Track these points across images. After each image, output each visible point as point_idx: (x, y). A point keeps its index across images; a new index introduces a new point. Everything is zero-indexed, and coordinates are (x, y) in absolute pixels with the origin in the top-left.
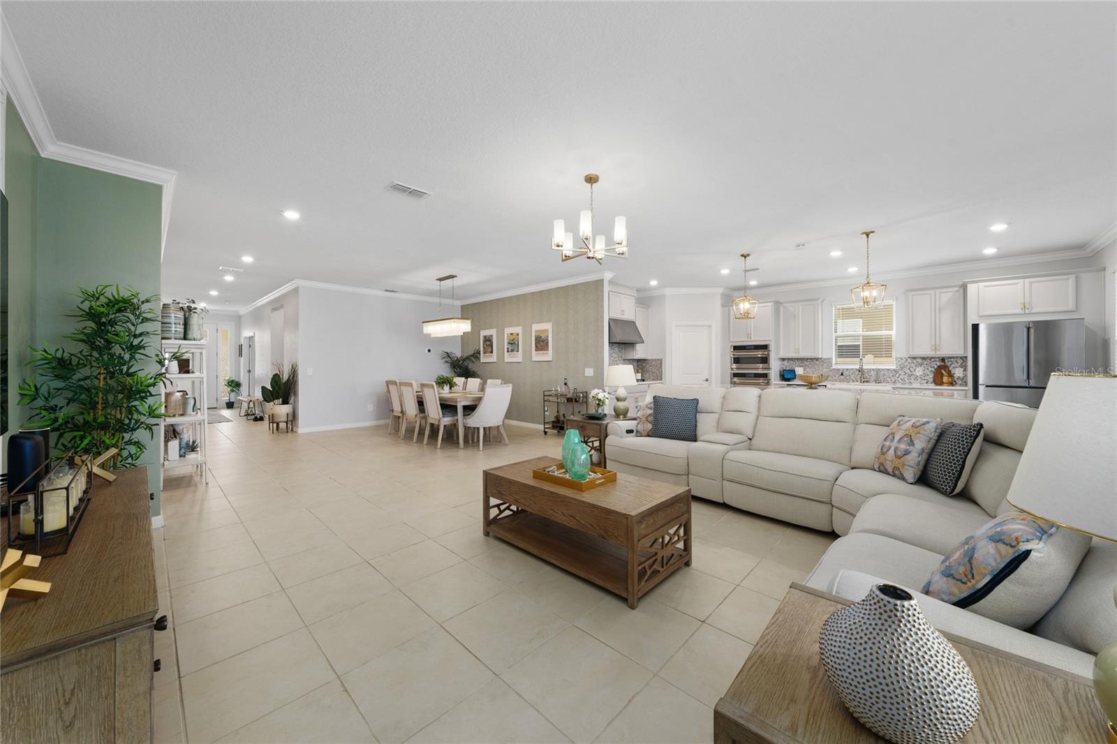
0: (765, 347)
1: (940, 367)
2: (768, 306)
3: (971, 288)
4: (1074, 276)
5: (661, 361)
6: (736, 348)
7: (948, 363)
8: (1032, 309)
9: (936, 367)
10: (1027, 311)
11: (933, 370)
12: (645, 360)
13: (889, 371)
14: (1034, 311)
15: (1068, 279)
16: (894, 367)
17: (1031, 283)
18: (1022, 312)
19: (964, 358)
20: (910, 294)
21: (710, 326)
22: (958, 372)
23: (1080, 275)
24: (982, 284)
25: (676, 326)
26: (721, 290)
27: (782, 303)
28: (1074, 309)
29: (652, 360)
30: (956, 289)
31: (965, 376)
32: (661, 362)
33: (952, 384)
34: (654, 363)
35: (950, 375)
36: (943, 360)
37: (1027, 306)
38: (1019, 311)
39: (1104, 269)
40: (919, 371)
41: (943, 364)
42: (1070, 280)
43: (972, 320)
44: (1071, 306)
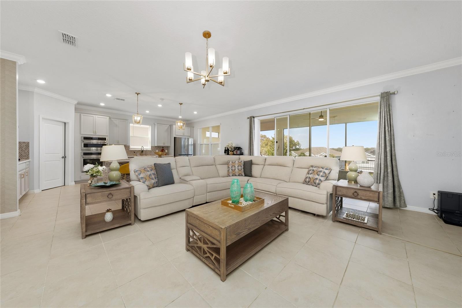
0: (105, 139)
2: (106, 118)
6: (85, 138)
9: (161, 149)
13: (149, 151)
14: (185, 135)
19: (168, 147)
20: (158, 125)
23: (191, 128)
25: (42, 119)
26: (75, 102)
28: (190, 136)
30: (168, 126)
31: (168, 152)
37: (184, 133)
38: (182, 135)
40: (157, 151)
43: (174, 136)
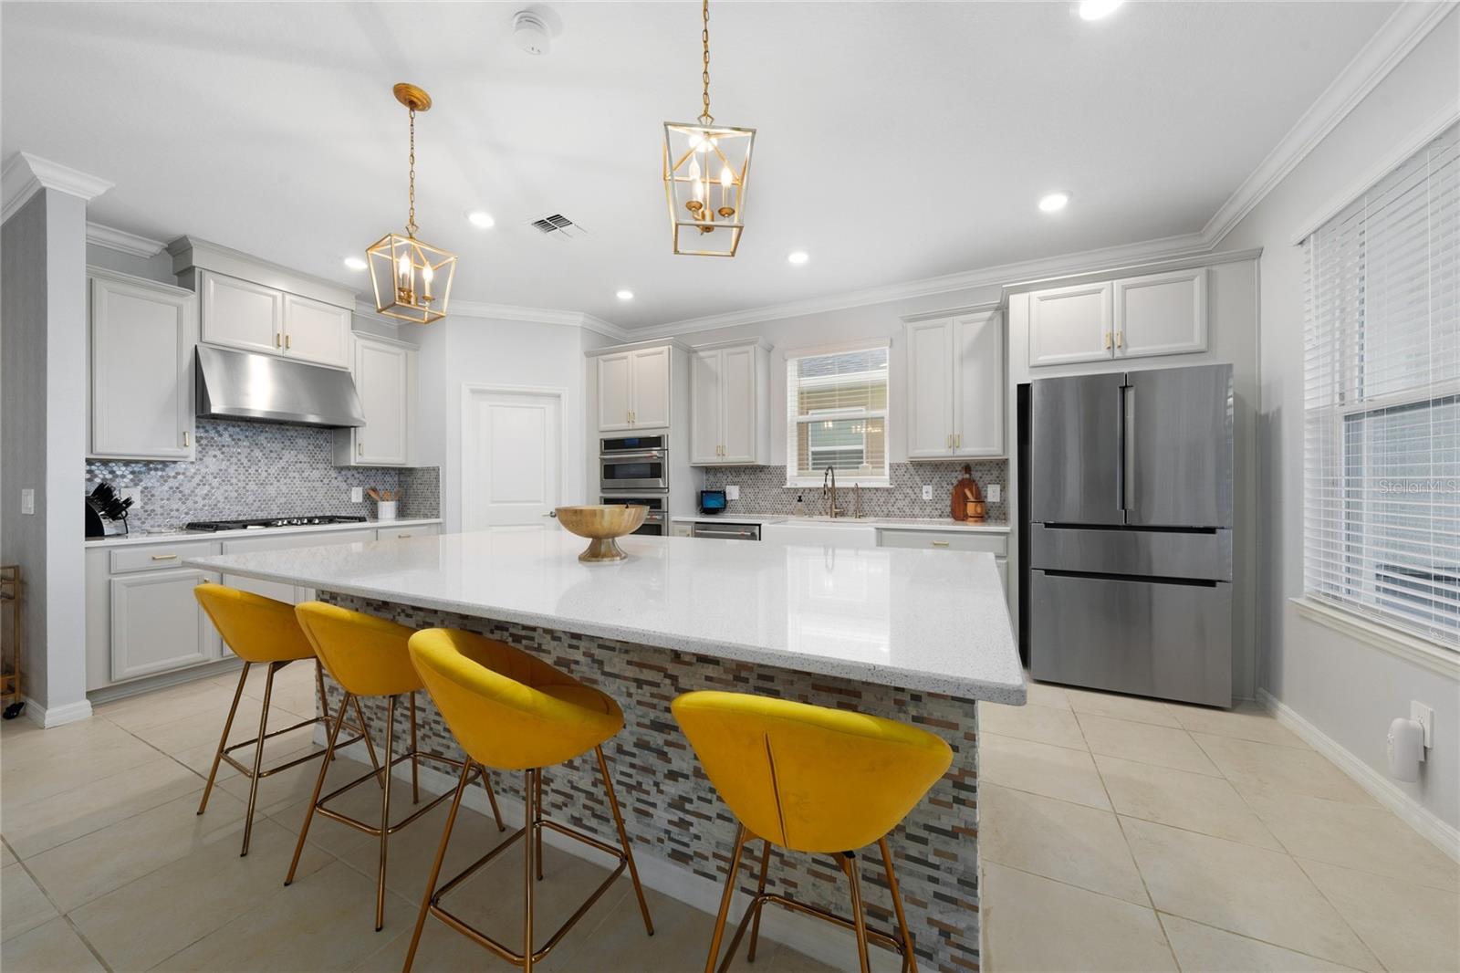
0: (657, 442)
1: (963, 484)
2: (660, 353)
3: (1017, 303)
4: (1203, 270)
5: (436, 470)
6: (610, 445)
7: (976, 475)
8: (1127, 347)
9: (955, 482)
10: (1118, 354)
11: (950, 487)
12: (411, 470)
13: (879, 494)
14: (1131, 351)
15: (1191, 279)
16: (887, 485)
17: (1125, 288)
18: (1108, 355)
19: (1002, 464)
20: (910, 326)
21: (559, 396)
22: (993, 494)
23: (1215, 268)
24: (1035, 294)
25: (474, 392)
26: (578, 319)
27: (696, 352)
28: (1203, 347)
29: (422, 470)
30: (988, 314)
31: (1004, 501)
32: (438, 473)
33: (982, 518)
34: (427, 476)
35: (980, 499)
36: (967, 468)
37: (1118, 342)
38: (1103, 353)
39: (1258, 254)
40: (927, 493)
41: (967, 476)
42: (1197, 280)
43: (1019, 376)
44: (1197, 342)
